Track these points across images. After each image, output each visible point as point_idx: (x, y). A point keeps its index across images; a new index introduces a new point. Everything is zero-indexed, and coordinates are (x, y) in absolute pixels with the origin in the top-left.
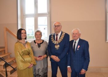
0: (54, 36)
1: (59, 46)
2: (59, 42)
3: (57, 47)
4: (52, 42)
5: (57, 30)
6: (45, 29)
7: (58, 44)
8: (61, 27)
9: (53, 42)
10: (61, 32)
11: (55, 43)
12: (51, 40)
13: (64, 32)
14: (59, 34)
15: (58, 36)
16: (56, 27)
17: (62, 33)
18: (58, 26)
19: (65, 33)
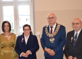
0: (48, 28)
1: (54, 39)
2: (54, 35)
3: (52, 40)
4: (46, 35)
5: (52, 22)
6: (27, 20)
7: (53, 37)
8: (56, 19)
9: (48, 35)
10: (56, 24)
11: (50, 36)
12: (45, 32)
13: (59, 24)
14: (54, 26)
15: (52, 28)
16: (51, 19)
17: (57, 26)
18: (53, 18)
19: (61, 25)
